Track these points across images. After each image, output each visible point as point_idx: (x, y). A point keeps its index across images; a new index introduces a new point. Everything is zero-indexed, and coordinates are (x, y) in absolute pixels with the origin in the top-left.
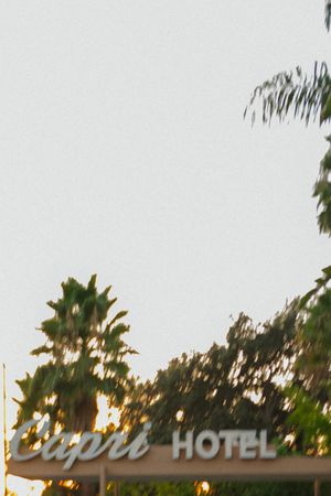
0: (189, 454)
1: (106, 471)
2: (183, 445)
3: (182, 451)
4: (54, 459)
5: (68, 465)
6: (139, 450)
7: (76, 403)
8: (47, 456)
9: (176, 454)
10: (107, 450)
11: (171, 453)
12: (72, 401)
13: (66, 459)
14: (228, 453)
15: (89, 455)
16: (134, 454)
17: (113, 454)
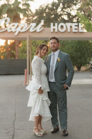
0: (56, 31)
1: (29, 36)
2: (54, 27)
3: (54, 29)
4: (11, 32)
5: (16, 34)
6: (40, 29)
7: (14, 16)
8: (9, 31)
9: (52, 31)
10: (29, 29)
11: (50, 30)
12: (12, 16)
13: (15, 32)
14: (69, 30)
15: (23, 30)
16: (38, 30)
17: (31, 30)
